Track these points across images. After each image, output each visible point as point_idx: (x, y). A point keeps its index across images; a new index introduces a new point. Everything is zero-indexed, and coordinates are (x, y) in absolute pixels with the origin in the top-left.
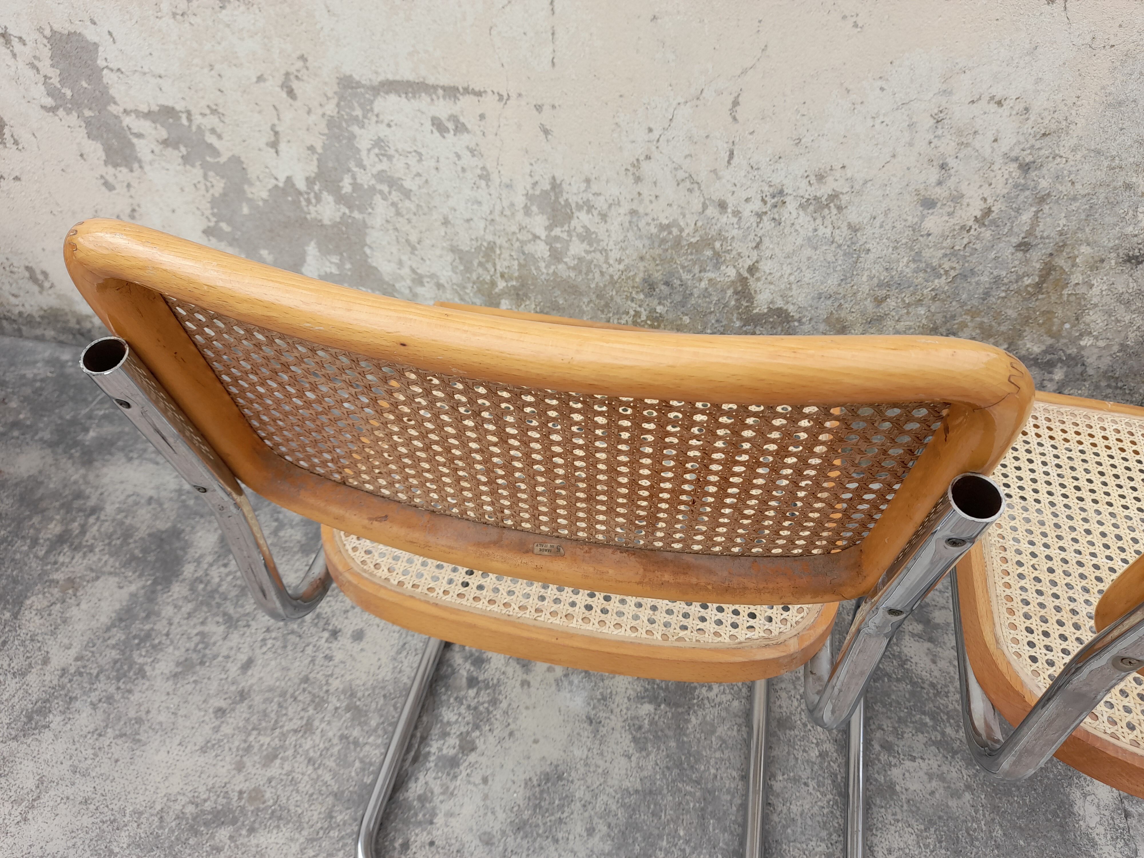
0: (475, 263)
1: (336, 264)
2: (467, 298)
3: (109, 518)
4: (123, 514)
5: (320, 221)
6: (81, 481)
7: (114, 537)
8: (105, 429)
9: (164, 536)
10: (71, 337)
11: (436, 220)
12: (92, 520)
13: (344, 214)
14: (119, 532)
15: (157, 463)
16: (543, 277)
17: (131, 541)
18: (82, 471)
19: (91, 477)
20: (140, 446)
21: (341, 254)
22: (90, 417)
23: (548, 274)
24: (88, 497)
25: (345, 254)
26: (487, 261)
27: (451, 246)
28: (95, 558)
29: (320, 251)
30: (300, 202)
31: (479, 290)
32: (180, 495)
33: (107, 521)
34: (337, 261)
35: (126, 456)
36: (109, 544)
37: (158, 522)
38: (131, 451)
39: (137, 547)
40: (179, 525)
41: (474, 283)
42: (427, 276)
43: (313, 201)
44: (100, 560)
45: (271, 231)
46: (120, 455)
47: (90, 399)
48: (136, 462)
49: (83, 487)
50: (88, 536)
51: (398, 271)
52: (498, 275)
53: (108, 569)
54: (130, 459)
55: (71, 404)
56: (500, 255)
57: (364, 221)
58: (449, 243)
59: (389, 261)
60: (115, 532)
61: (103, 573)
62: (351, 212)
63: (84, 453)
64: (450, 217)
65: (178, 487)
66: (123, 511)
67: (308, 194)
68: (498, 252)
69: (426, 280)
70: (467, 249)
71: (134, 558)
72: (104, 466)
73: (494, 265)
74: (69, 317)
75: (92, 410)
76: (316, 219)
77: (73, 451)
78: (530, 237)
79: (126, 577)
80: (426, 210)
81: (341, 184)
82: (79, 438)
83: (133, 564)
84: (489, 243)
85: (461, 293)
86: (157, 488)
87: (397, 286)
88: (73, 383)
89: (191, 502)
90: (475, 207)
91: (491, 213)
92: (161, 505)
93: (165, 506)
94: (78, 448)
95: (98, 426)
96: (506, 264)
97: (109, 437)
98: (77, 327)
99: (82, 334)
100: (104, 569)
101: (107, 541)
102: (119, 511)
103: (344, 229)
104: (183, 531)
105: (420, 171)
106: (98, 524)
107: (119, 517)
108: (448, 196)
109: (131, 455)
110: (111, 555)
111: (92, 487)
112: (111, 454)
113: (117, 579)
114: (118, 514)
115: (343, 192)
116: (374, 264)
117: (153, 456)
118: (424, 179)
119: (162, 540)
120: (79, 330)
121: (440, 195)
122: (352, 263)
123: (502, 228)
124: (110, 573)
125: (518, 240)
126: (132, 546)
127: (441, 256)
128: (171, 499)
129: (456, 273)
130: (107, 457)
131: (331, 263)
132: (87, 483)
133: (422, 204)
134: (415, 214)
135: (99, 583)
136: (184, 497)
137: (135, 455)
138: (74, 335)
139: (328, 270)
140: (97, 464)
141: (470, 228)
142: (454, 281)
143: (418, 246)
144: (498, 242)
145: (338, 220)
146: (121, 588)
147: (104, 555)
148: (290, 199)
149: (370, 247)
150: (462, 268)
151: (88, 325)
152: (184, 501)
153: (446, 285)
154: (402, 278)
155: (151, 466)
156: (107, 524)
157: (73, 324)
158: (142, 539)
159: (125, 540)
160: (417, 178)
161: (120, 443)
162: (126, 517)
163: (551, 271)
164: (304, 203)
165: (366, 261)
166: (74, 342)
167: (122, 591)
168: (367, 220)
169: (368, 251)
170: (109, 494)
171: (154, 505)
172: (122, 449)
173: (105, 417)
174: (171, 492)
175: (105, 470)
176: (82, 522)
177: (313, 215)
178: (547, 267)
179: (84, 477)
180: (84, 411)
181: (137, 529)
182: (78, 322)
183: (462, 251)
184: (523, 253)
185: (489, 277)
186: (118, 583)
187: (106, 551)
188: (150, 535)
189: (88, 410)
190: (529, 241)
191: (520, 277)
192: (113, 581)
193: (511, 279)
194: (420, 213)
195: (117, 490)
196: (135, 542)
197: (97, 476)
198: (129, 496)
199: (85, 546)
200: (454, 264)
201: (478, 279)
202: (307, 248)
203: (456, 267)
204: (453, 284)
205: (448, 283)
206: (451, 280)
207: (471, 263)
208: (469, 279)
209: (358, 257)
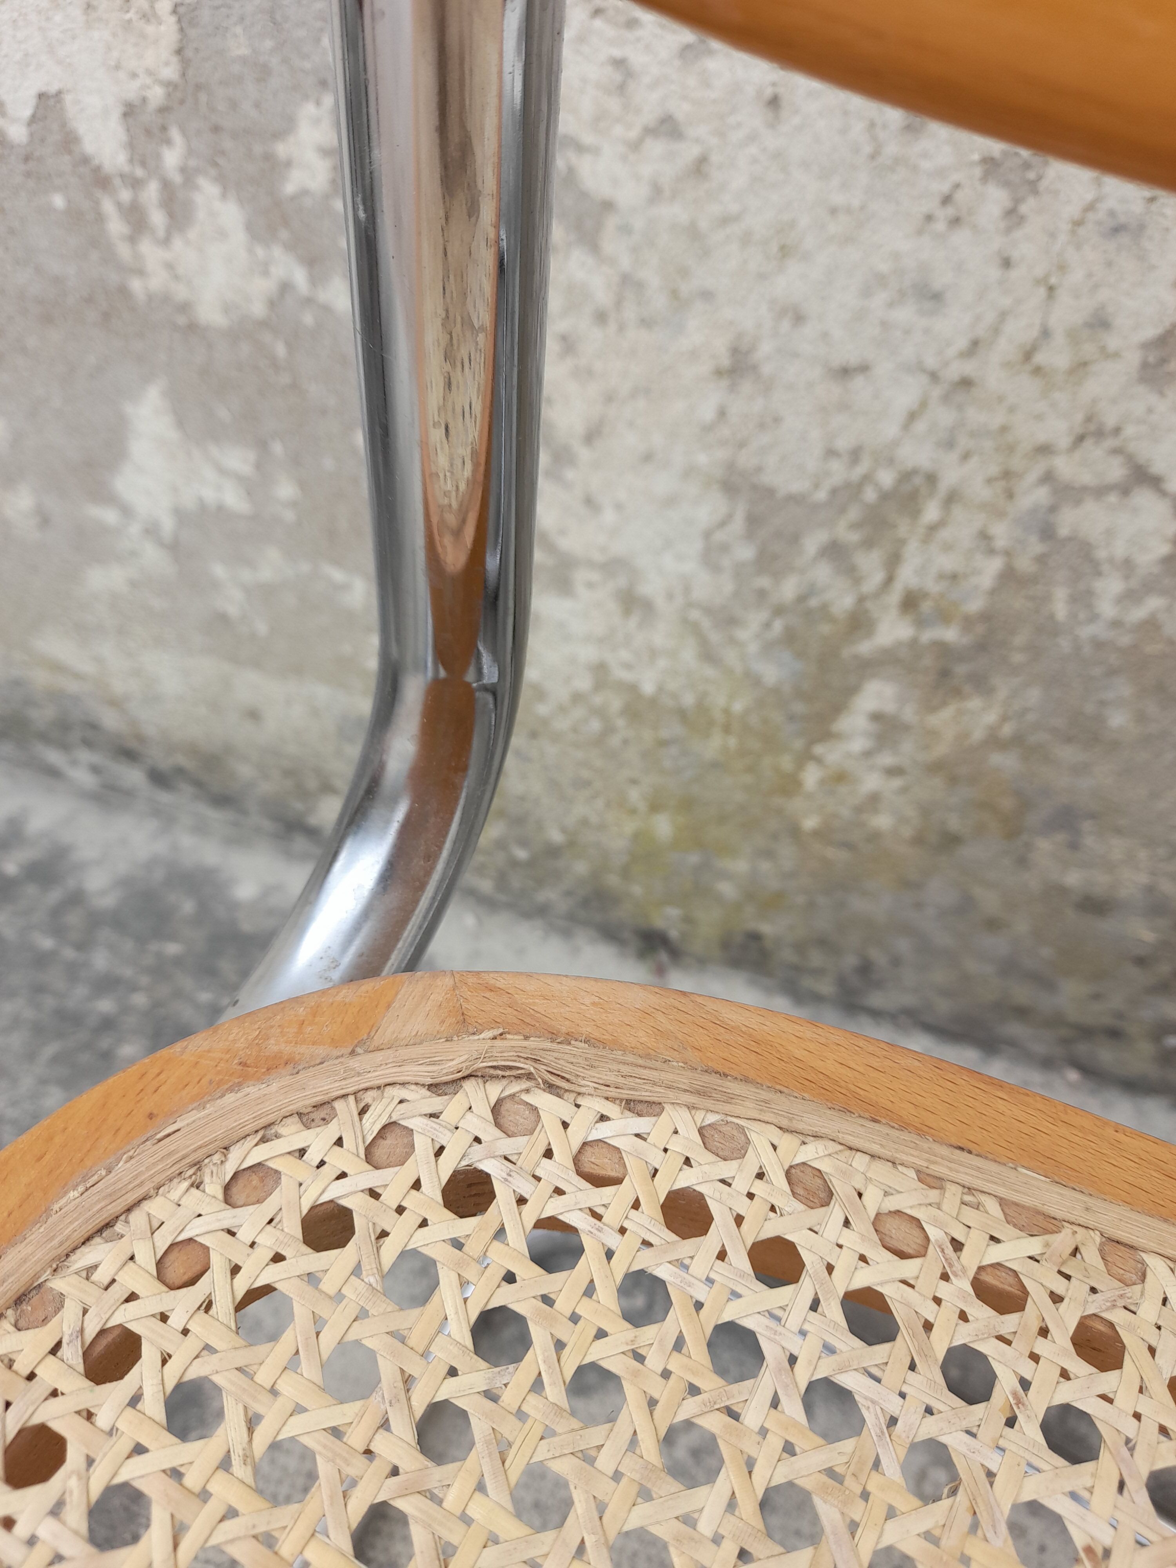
0: (812, 543)
1: (240, 479)
2: (731, 657)
5: (185, 308)
11: (694, 355)
13: (285, 287)
16: (1086, 632)
21: (262, 445)
23: (1116, 624)
25: (277, 448)
26: (868, 544)
27: (731, 466)
29: (180, 423)
30: (100, 218)
31: (790, 638)
34: (247, 470)
41: (779, 611)
42: (591, 564)
43: (158, 218)
52: (895, 597)
56: (933, 528)
58: (722, 454)
62: (314, 281)
64: (766, 348)
67: (136, 184)
68: (931, 512)
69: (581, 576)
70: (797, 486)
73: (893, 561)
76: (166, 298)
78: (1116, 471)
80: (659, 302)
81: (281, 149)
84: (906, 476)
85: (715, 637)
90: (905, 314)
91: (974, 348)
96: (947, 562)
103: (281, 350)
105: (681, 110)
108: (785, 252)
115: (290, 188)
118: (689, 152)
121: (746, 239)
122: (302, 483)
123: (997, 419)
125: (1048, 478)
127: (671, 501)
129: (715, 568)
131: (222, 471)
133: (652, 277)
134: (601, 317)
139: (209, 495)
141: (844, 406)
142: (699, 594)
143: (584, 454)
144: (950, 477)
145: (258, 309)
148: (58, 201)
150: (746, 553)
153: (660, 602)
160: (656, 148)
163: (1138, 614)
164: (116, 226)
177: (157, 280)
178: (1131, 597)
183: (770, 492)
184: (1047, 533)
185: (848, 601)
190: (1100, 492)
191: (985, 617)
193: (944, 616)
194: (630, 312)
200: (719, 536)
201: (802, 599)
202: (129, 409)
203: (725, 548)
204: (690, 605)
205: (670, 596)
206: (687, 589)
207: (795, 539)
208: (762, 594)
209: (328, 463)
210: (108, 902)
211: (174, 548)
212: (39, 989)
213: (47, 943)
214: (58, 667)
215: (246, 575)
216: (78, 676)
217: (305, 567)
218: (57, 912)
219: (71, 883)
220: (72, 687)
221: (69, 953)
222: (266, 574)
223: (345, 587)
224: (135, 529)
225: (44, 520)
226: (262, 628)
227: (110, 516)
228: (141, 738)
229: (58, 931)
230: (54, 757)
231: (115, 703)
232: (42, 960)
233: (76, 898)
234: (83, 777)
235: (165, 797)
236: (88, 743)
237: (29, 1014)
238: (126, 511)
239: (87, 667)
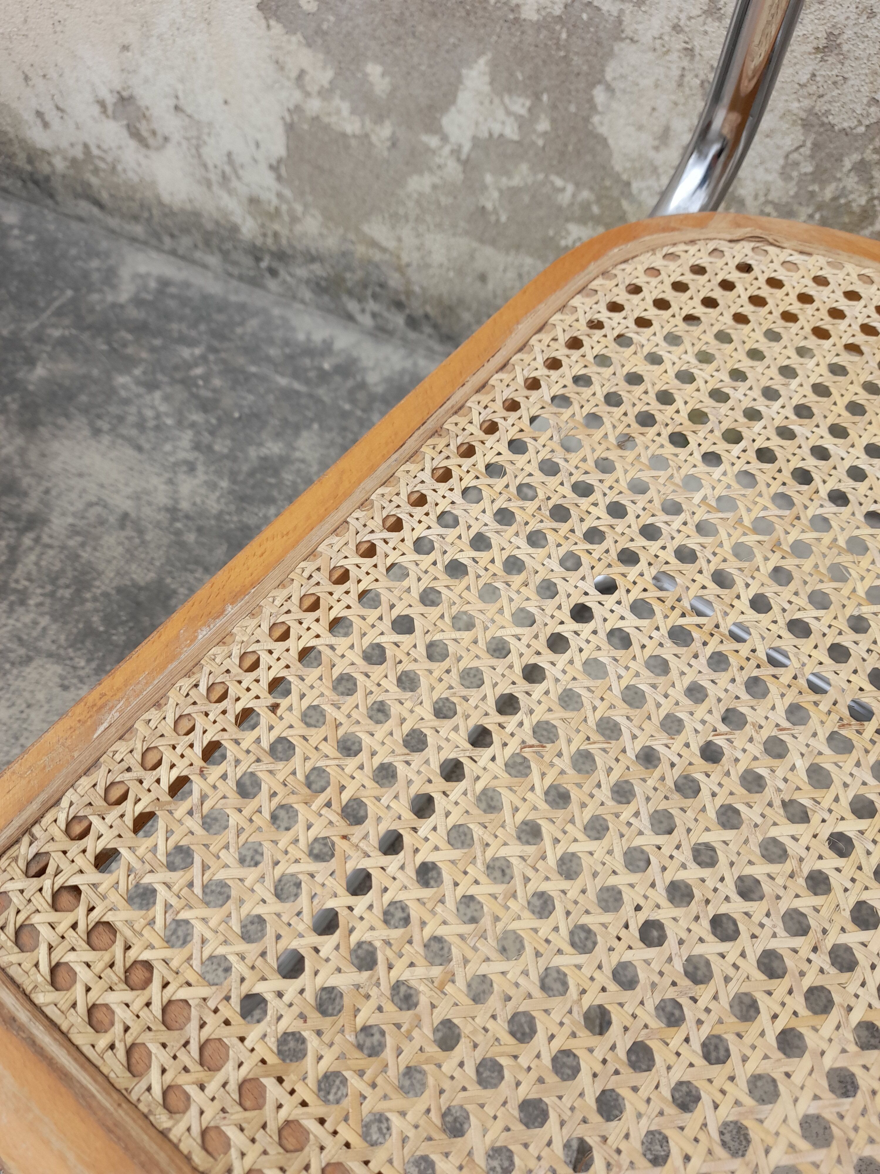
0: (849, 161)
1: (518, 118)
3: (56, 543)
4: (79, 539)
6: (16, 460)
7: (62, 582)
8: (61, 366)
9: (142, 597)
10: (19, 184)
12: (27, 540)
14: (70, 574)
15: (139, 449)
17: (88, 595)
18: (20, 441)
19: (33, 456)
20: (114, 409)
21: (537, 97)
22: (39, 338)
24: (25, 494)
25: (545, 98)
27: (810, 111)
28: (27, 619)
29: (491, 83)
32: (174, 519)
33: (50, 546)
34: (523, 112)
35: (91, 424)
36: (52, 595)
37: (134, 567)
38: (99, 417)
39: (96, 610)
40: (168, 580)
41: (820, 207)
44: (35, 623)
45: (399, 21)
46: (80, 421)
47: (42, 304)
48: (106, 439)
49: (18, 472)
50: (20, 571)
51: (652, 154)
53: (45, 644)
54: (97, 432)
55: (11, 307)
57: (619, 21)
58: (807, 103)
59: (640, 128)
60: (63, 571)
61: (38, 651)
63: (24, 406)
64: (848, 33)
65: (170, 503)
66: (78, 533)
70: (848, 123)
71: (89, 632)
72: (54, 436)
74: (16, 148)
75: (43, 326)
77: (8, 399)
79: (74, 668)
82: (20, 375)
83: (89, 644)
86: (137, 497)
87: (635, 186)
88: (17, 268)
89: (191, 538)
92: (141, 532)
93: (148, 537)
94: (17, 395)
95: (52, 358)
97: (67, 382)
98: (29, 168)
99: (36, 183)
100: (41, 644)
101: (49, 588)
102: (74, 531)
103: (564, 34)
104: (175, 592)
106: (38, 549)
107: (71, 543)
109: (99, 423)
110: (55, 620)
111: (33, 475)
112: (68, 416)
113: (58, 669)
114: (69, 537)
116: (603, 130)
117: (134, 432)
119: (138, 604)
120: (31, 174)
122: (553, 121)
124: (50, 655)
126: (89, 606)
128: (158, 525)
129: (787, 178)
130: (61, 421)
131: (509, 113)
132: (26, 465)
135: (31, 671)
136: (178, 525)
137: (104, 425)
138: (24, 181)
139: (497, 129)
140: (43, 431)
142: (774, 196)
146: (65, 688)
147: (42, 614)
149: (610, 89)
150: (808, 168)
151: (45, 169)
152: (178, 533)
153: (749, 201)
154: (655, 170)
155: (130, 452)
156: (51, 552)
157: (21, 161)
158: (106, 595)
159: (78, 591)
161: (83, 398)
162: (83, 545)
165: (587, 120)
166: (24, 194)
167: (65, 694)
168: (627, 19)
169: (599, 95)
170: (59, 496)
171: (129, 532)
172: (85, 410)
173: (63, 342)
174: (159, 510)
175: (56, 446)
176: (12, 541)
179: (22, 452)
180: (31, 326)
181: (100, 574)
182: (30, 160)
183: (830, 127)
185: (863, 201)
186: (62, 677)
187: (46, 609)
188: (119, 590)
189: (36, 324)
192: (54, 670)
195: (70, 489)
196: (95, 599)
197: (43, 455)
198: (91, 505)
199: (15, 591)
200: (795, 156)
201: (835, 199)
202: (464, 71)
203: (797, 164)
204: (767, 202)
205: (756, 197)
206: (768, 191)
207: (839, 160)
208: (812, 194)
209: (573, 108)
210: (380, 389)
211: (465, 163)
212: (344, 429)
213: (347, 407)
214: (373, 244)
215: (504, 181)
216: (384, 250)
217: (541, 176)
218: (352, 392)
219: (359, 378)
220: (377, 256)
221: (359, 413)
222: (516, 181)
223: (563, 190)
224: (447, 150)
225: (394, 144)
226: (503, 218)
227: (434, 141)
228: (409, 293)
229: (353, 401)
230: (352, 306)
231: (400, 269)
232: (345, 415)
233: (362, 385)
234: (367, 320)
235: (412, 335)
236: (375, 297)
237: (339, 440)
238: (445, 139)
239: (391, 244)
